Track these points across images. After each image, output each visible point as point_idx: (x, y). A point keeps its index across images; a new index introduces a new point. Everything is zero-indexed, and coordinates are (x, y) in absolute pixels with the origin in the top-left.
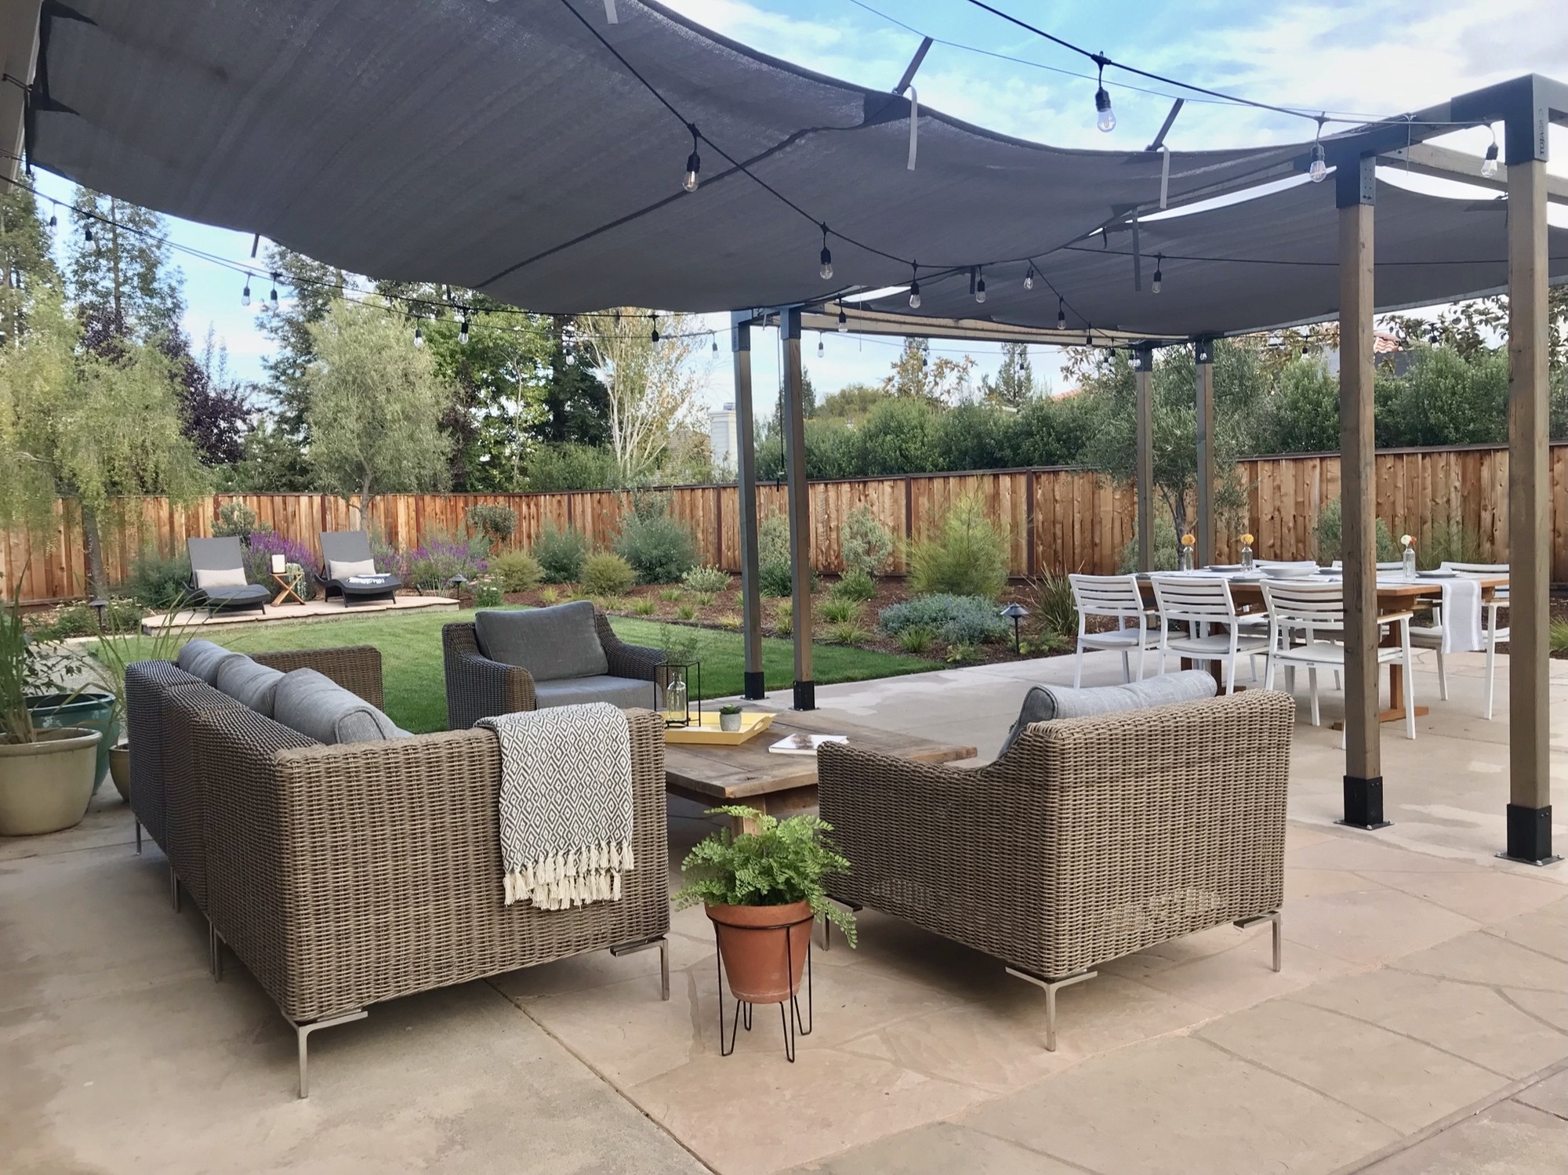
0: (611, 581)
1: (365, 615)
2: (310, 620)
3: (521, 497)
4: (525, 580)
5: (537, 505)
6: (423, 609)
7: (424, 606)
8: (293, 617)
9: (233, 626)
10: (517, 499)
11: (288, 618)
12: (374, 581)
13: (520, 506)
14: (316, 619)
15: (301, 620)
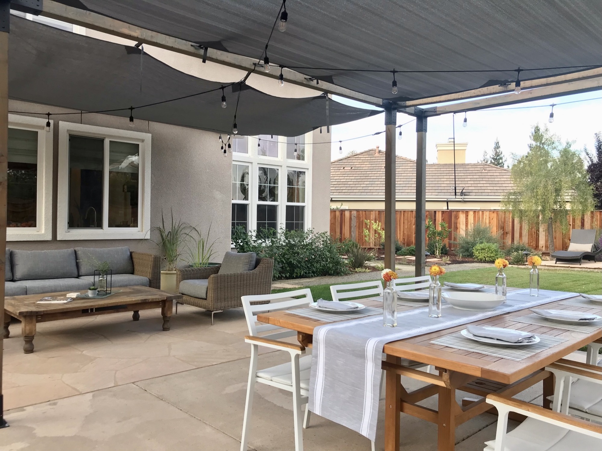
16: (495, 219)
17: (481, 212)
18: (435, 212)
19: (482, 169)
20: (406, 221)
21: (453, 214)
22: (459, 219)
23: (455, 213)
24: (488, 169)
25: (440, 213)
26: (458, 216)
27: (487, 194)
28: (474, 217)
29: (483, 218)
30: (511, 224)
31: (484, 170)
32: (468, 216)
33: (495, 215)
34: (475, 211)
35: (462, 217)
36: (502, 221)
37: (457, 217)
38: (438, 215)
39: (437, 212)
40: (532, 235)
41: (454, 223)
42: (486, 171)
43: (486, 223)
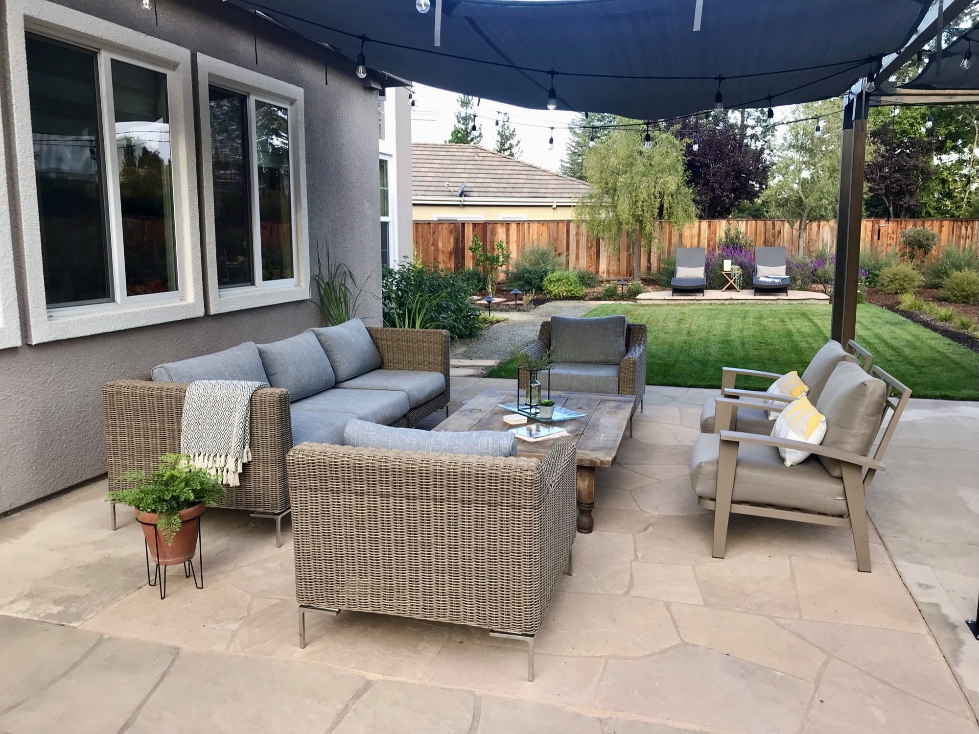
0: (964, 291)
1: (763, 302)
2: (727, 302)
3: (962, 222)
4: (905, 286)
5: (972, 228)
6: (803, 302)
7: (804, 300)
8: (717, 299)
9: (681, 302)
10: (959, 224)
11: (714, 300)
12: (774, 280)
13: (961, 229)
14: (731, 302)
15: (722, 302)
16: (545, 235)
17: (526, 225)
18: (463, 224)
19: (474, 154)
20: (420, 240)
21: (489, 227)
22: (497, 236)
23: (491, 225)
24: (481, 154)
25: (471, 226)
26: (496, 231)
27: (494, 194)
28: (518, 231)
29: (529, 233)
30: (565, 241)
31: (477, 156)
32: (509, 230)
33: (544, 228)
34: (518, 223)
35: (501, 232)
36: (553, 237)
37: (494, 233)
38: (468, 230)
39: (466, 224)
40: (591, 256)
41: (491, 242)
42: (480, 158)
43: (533, 241)
